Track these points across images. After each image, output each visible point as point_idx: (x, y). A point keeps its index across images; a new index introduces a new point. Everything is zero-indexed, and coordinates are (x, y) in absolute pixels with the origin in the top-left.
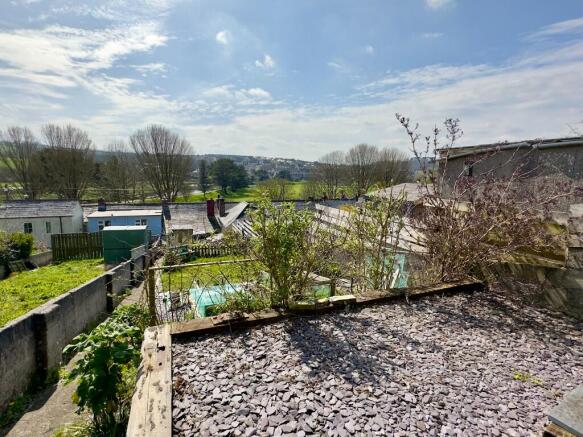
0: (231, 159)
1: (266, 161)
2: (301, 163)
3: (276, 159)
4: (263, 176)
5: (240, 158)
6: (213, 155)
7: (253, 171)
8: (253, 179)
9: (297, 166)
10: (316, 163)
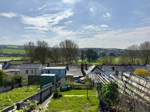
0: (92, 49)
1: (105, 50)
2: (119, 50)
3: (109, 49)
4: (104, 55)
5: (95, 49)
6: (86, 48)
7: (100, 53)
8: (100, 56)
9: (117, 51)
10: (125, 50)
